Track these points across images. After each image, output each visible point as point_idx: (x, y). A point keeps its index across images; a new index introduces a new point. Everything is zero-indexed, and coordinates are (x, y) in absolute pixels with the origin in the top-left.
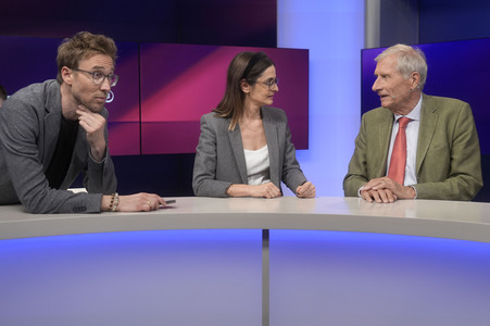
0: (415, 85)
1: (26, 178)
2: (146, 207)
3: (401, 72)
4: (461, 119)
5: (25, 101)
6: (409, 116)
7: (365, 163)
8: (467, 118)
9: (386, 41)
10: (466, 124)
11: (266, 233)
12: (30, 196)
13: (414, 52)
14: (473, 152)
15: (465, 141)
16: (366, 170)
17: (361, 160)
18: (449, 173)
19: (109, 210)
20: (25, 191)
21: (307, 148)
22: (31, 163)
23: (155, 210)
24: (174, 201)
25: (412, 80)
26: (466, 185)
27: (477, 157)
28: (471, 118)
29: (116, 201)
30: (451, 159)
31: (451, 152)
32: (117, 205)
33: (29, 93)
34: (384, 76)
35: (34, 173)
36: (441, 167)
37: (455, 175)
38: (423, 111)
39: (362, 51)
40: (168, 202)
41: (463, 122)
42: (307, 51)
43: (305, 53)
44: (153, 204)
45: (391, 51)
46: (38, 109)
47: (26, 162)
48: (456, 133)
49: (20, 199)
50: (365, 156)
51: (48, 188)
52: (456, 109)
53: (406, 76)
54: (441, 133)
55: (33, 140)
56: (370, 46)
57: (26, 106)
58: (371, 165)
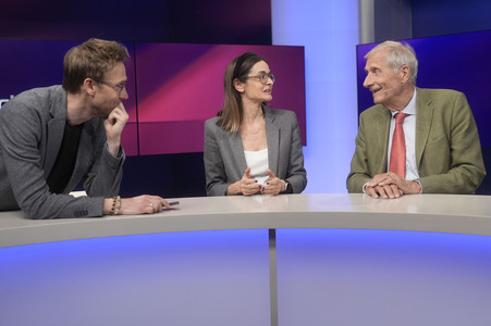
0: (406, 79)
1: (27, 184)
2: (149, 209)
3: (391, 66)
5: (29, 104)
6: (405, 111)
7: (366, 160)
8: (462, 107)
9: (379, 40)
10: (462, 113)
11: (272, 233)
12: (29, 202)
13: (403, 47)
14: (473, 140)
15: (463, 130)
16: (368, 168)
17: (363, 158)
18: (451, 164)
19: (111, 214)
20: (25, 197)
21: (306, 145)
22: (32, 168)
23: (158, 212)
24: (177, 203)
25: (402, 74)
26: (469, 174)
27: (477, 147)
28: (467, 107)
29: (118, 204)
30: (451, 150)
31: (450, 143)
32: (119, 208)
33: (33, 97)
34: (374, 70)
35: (35, 178)
36: (441, 159)
37: (457, 165)
38: (419, 104)
40: (171, 204)
41: (459, 112)
42: (303, 48)
43: (301, 50)
44: (156, 206)
45: (380, 47)
46: (41, 114)
47: (27, 168)
48: (454, 123)
49: (20, 204)
50: (366, 153)
51: (48, 193)
52: (451, 100)
53: (396, 70)
54: (438, 125)
55: (35, 144)
56: (365, 42)
57: (29, 109)
58: (372, 162)
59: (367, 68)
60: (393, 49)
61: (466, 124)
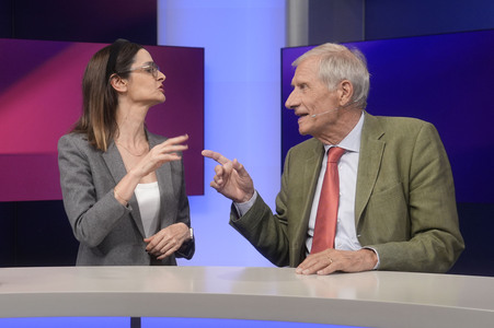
0: (345, 100)
3: (325, 80)
4: (418, 147)
8: (428, 144)
9: (314, 41)
21: (203, 194)
25: (340, 93)
30: (410, 208)
31: (408, 198)
34: (302, 86)
37: (424, 230)
38: (365, 137)
39: (282, 50)
45: (315, 52)
48: (415, 168)
53: (331, 86)
56: (295, 43)
59: (294, 81)
60: (331, 56)
61: (433, 169)
